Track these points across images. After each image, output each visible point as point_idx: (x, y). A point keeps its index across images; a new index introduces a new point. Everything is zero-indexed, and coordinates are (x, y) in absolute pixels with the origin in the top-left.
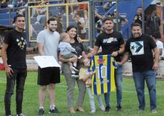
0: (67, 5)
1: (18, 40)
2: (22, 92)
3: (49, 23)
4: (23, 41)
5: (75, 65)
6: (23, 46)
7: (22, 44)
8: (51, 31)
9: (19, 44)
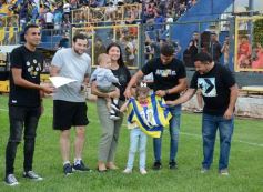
0: (115, 27)
1: (28, 64)
2: (33, 139)
3: (75, 40)
4: (35, 66)
5: (116, 101)
6: (36, 73)
7: (34, 70)
8: (77, 53)
9: (29, 70)
